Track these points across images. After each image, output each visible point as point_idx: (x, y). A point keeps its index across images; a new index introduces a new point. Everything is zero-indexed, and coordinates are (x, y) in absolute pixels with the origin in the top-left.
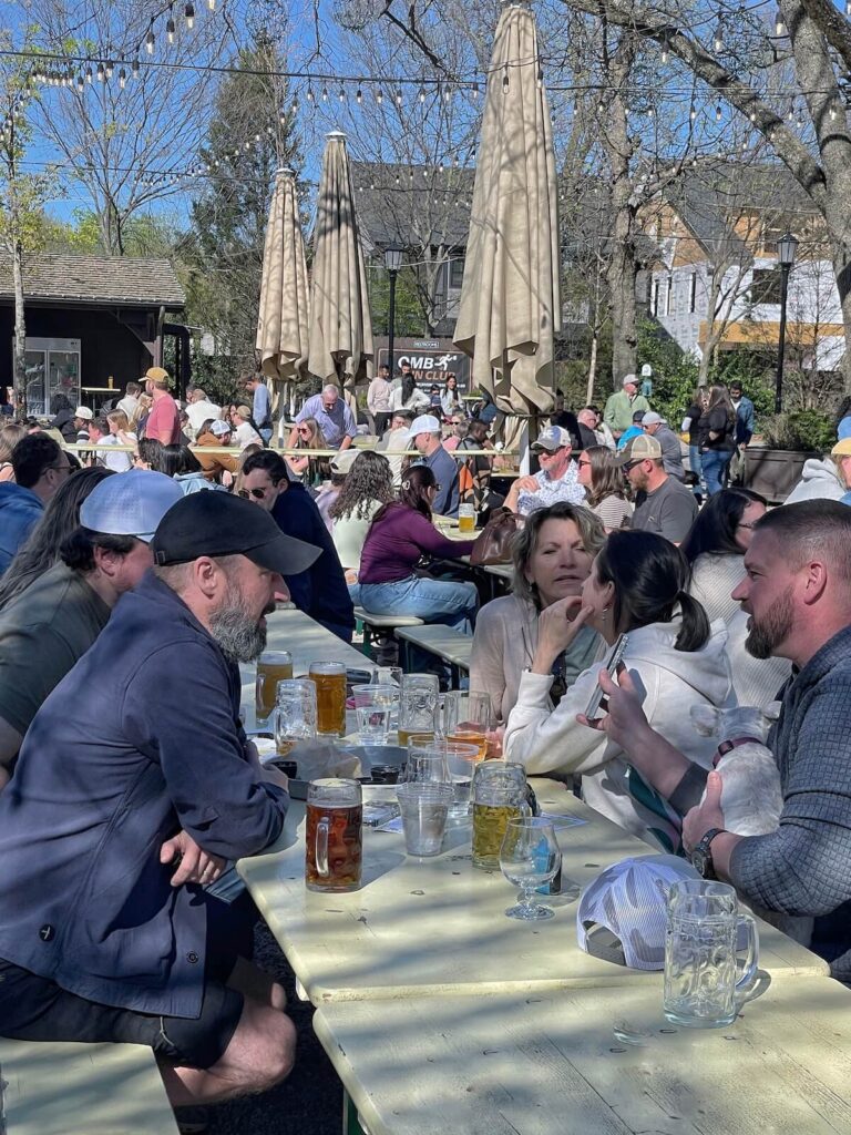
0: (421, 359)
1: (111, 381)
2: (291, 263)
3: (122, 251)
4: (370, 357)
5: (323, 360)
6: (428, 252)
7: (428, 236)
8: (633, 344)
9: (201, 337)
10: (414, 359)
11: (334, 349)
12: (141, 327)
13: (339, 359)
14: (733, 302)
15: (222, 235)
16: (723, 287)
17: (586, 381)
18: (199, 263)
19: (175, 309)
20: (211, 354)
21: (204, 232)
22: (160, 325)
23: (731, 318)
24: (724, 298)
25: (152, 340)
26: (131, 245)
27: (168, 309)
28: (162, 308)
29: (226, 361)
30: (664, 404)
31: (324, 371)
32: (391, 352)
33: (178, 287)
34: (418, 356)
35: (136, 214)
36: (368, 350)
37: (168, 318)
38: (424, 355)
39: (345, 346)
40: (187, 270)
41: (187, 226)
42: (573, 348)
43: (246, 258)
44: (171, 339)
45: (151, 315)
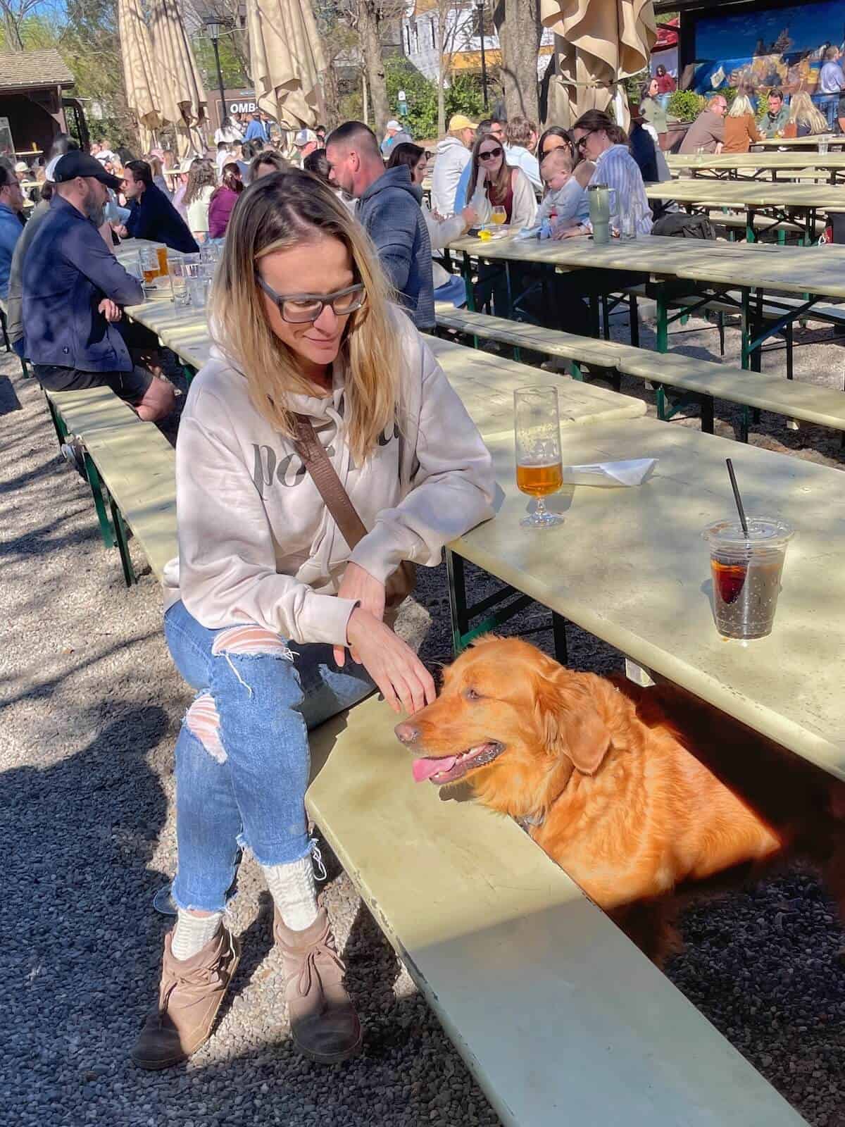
0: (246, 105)
1: (34, 145)
2: (135, 44)
3: (22, 46)
4: (205, 103)
5: (172, 108)
6: (238, 23)
7: (236, 10)
8: (383, 76)
9: (90, 107)
10: (241, 105)
11: (179, 101)
12: (47, 102)
13: (184, 108)
14: (454, 38)
15: (90, 25)
16: (447, 27)
17: (362, 108)
18: (79, 49)
19: (68, 86)
20: (101, 118)
21: (79, 24)
22: (60, 100)
23: (455, 50)
24: (449, 35)
25: (57, 112)
26: (28, 41)
27: (65, 87)
28: (59, 87)
29: (111, 123)
30: (418, 120)
31: (175, 117)
32: (224, 101)
33: (67, 70)
34: (243, 102)
35: (27, 18)
36: (203, 99)
37: (65, 94)
38: (247, 101)
39: (186, 98)
40: (71, 55)
41: (65, 21)
42: (350, 86)
43: (111, 41)
44: (69, 110)
45: (52, 93)
